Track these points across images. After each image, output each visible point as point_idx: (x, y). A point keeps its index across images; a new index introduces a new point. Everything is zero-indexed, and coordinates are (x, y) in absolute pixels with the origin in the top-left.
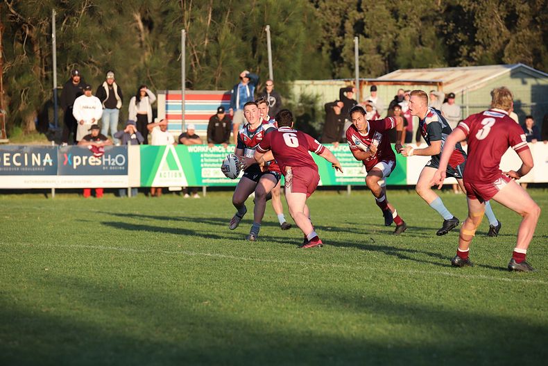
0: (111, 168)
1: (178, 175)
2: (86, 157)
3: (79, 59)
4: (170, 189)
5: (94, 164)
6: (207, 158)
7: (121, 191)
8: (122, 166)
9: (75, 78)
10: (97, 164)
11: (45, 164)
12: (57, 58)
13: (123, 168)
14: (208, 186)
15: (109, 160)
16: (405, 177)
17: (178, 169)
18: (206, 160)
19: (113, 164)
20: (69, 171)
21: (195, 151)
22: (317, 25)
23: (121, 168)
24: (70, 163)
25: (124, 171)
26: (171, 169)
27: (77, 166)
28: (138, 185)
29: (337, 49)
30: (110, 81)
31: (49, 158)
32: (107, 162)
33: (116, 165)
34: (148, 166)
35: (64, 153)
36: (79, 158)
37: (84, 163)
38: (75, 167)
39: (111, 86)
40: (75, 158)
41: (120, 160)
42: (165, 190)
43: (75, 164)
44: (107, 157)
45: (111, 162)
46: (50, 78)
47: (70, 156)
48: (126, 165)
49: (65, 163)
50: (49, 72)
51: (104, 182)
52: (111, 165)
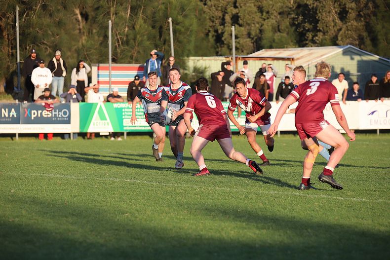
0: (58, 119)
1: (106, 124)
2: (41, 111)
3: (35, 41)
4: (101, 134)
5: (46, 116)
6: (127, 112)
7: (65, 135)
8: (66, 118)
9: (33, 55)
10: (49, 116)
11: (11, 116)
12: (20, 40)
13: (67, 119)
14: (128, 131)
15: (57, 113)
17: (106, 120)
18: (126, 113)
19: (60, 116)
20: (29, 121)
21: (119, 107)
22: (205, 18)
23: (65, 119)
24: (29, 116)
25: (68, 122)
26: (101, 120)
27: (34, 118)
28: (78, 131)
29: (220, 34)
30: (58, 57)
31: (14, 112)
32: (55, 115)
33: (62, 117)
34: (85, 117)
35: (25, 108)
36: (35, 111)
37: (39, 116)
38: (33, 118)
39: (58, 60)
40: (33, 112)
41: (65, 113)
42: (97, 135)
43: (33, 116)
44: (55, 111)
45: (59, 115)
46: (15, 55)
47: (29, 110)
48: (69, 117)
49: (26, 116)
50: (14, 51)
51: (54, 129)
52: (58, 117)
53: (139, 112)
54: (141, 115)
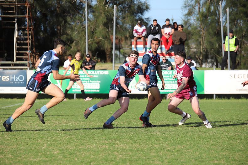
0: (15, 83)
5: (5, 80)
8: (22, 82)
10: (7, 80)
13: (23, 83)
15: (14, 78)
16: (203, 90)
17: (57, 84)
19: (16, 80)
23: (21, 83)
32: (13, 79)
41: (21, 78)
44: (13, 77)
45: (16, 79)
51: (11, 90)
52: (15, 81)
53: (86, 78)
54: (87, 80)
